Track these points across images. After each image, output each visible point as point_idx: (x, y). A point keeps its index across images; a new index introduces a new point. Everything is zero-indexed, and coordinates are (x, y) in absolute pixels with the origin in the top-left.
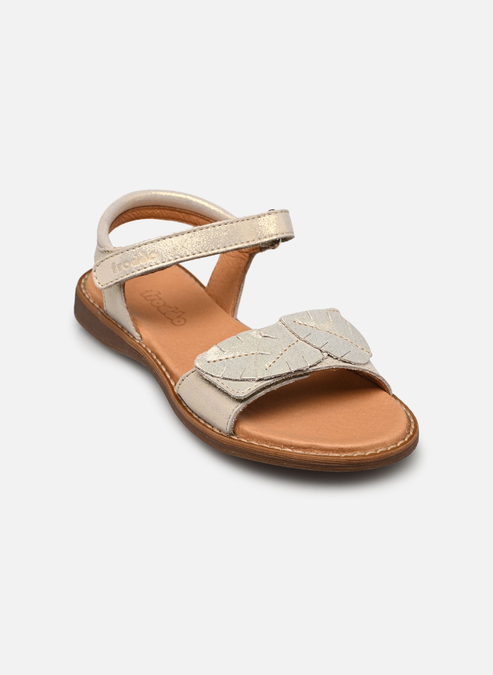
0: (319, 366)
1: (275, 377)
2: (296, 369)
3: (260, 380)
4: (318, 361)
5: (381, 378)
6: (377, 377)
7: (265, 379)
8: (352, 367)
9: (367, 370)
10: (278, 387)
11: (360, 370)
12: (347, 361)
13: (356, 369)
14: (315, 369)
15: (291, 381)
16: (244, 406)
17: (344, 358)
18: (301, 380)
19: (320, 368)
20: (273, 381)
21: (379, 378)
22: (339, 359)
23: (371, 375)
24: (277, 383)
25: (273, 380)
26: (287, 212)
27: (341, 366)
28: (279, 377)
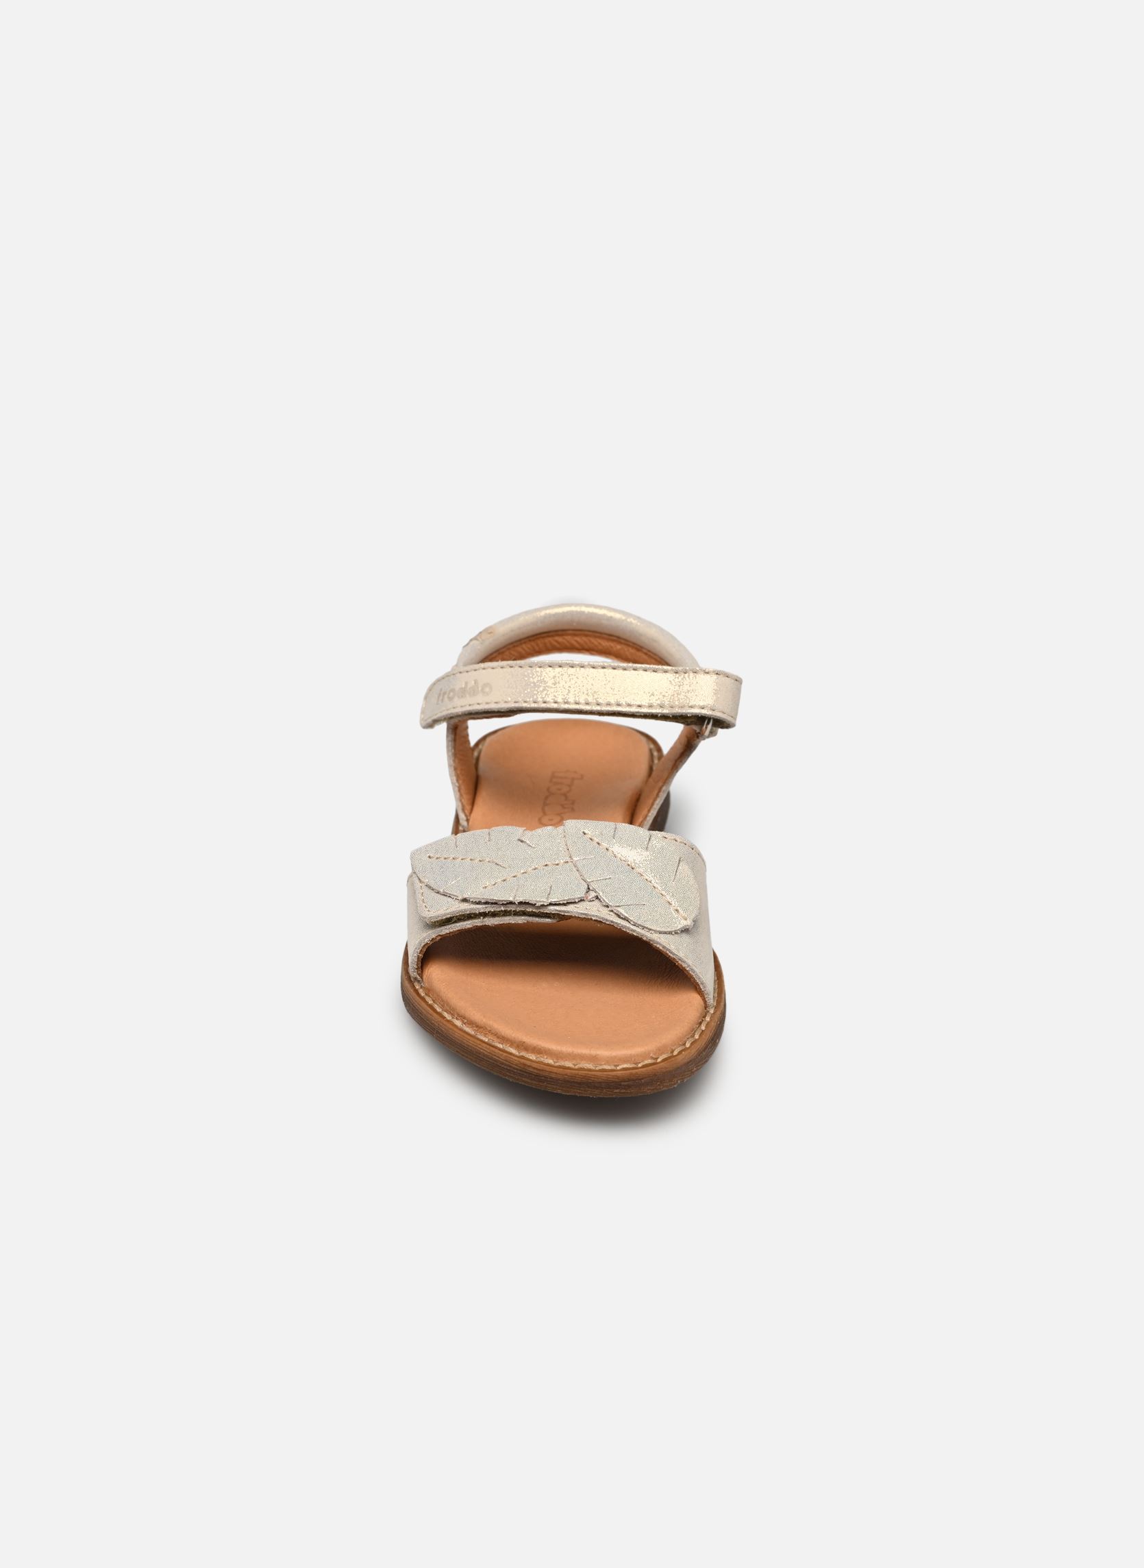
0: (570, 908)
1: (486, 903)
2: (521, 899)
3: (465, 900)
4: (568, 900)
5: (686, 966)
6: (680, 962)
7: (471, 900)
8: (629, 928)
9: (658, 943)
10: (496, 923)
11: (644, 939)
12: (623, 915)
13: (635, 934)
14: (560, 911)
15: (521, 920)
16: (434, 936)
17: (619, 909)
18: (538, 924)
19: (568, 912)
20: (483, 908)
21: (684, 965)
22: (610, 909)
23: (667, 954)
24: (494, 915)
25: (484, 906)
26: (738, 681)
27: (607, 920)
28: (492, 903)
